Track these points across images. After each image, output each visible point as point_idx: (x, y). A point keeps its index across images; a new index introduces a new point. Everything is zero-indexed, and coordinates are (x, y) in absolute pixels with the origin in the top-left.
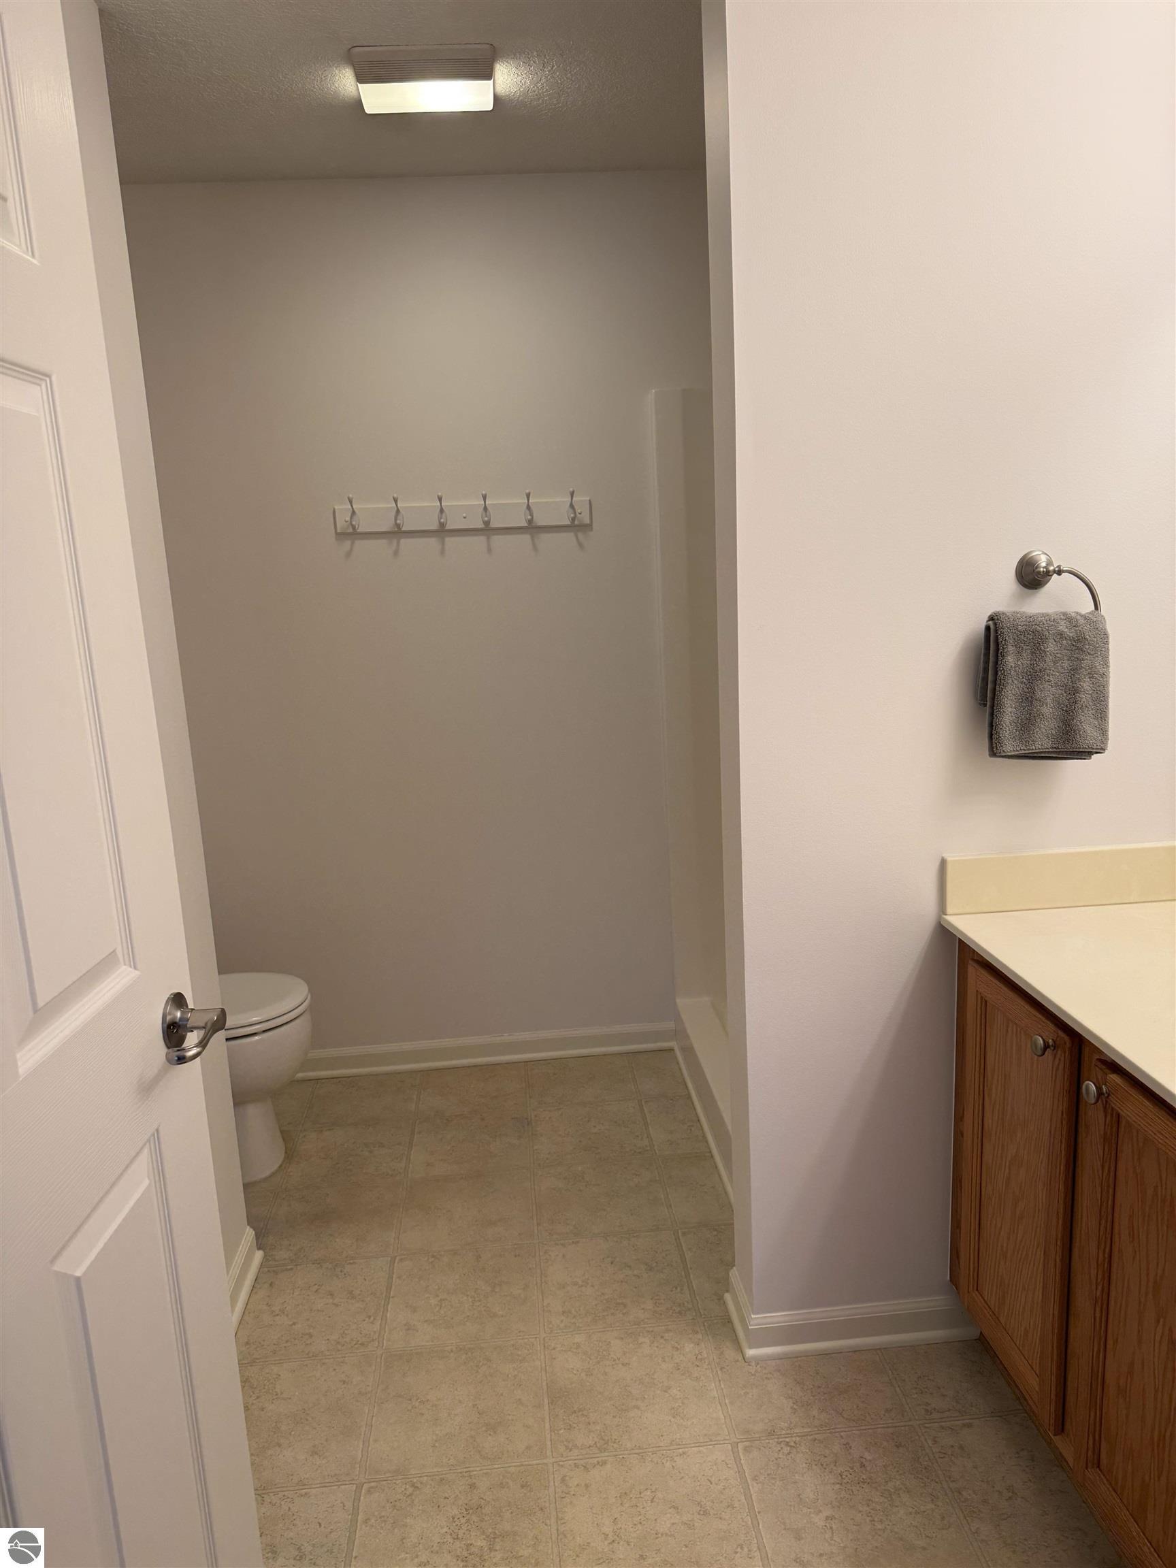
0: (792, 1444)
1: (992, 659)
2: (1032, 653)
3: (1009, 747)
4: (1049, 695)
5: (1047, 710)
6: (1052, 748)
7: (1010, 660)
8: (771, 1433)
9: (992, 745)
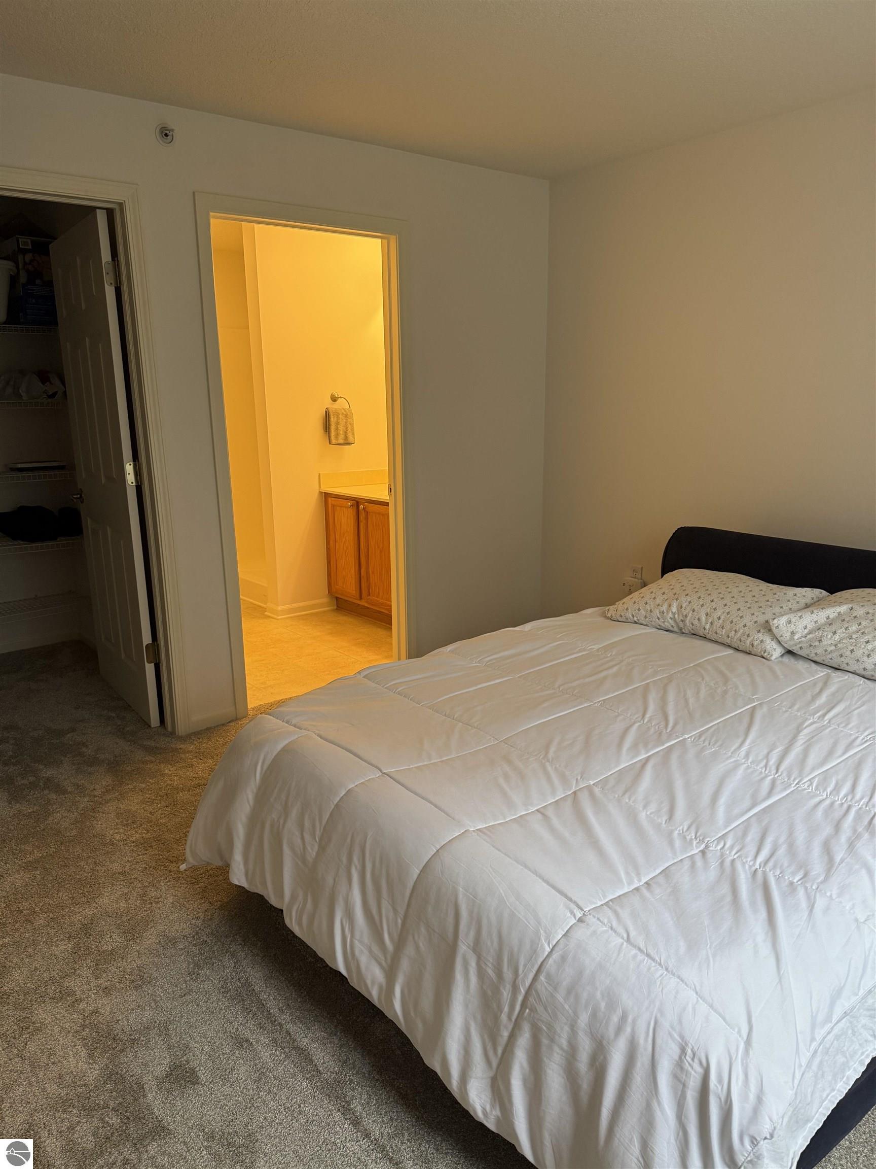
1: (328, 420)
2: (336, 417)
3: (334, 442)
4: (341, 428)
5: (341, 432)
6: (343, 442)
7: (332, 419)
9: (330, 441)
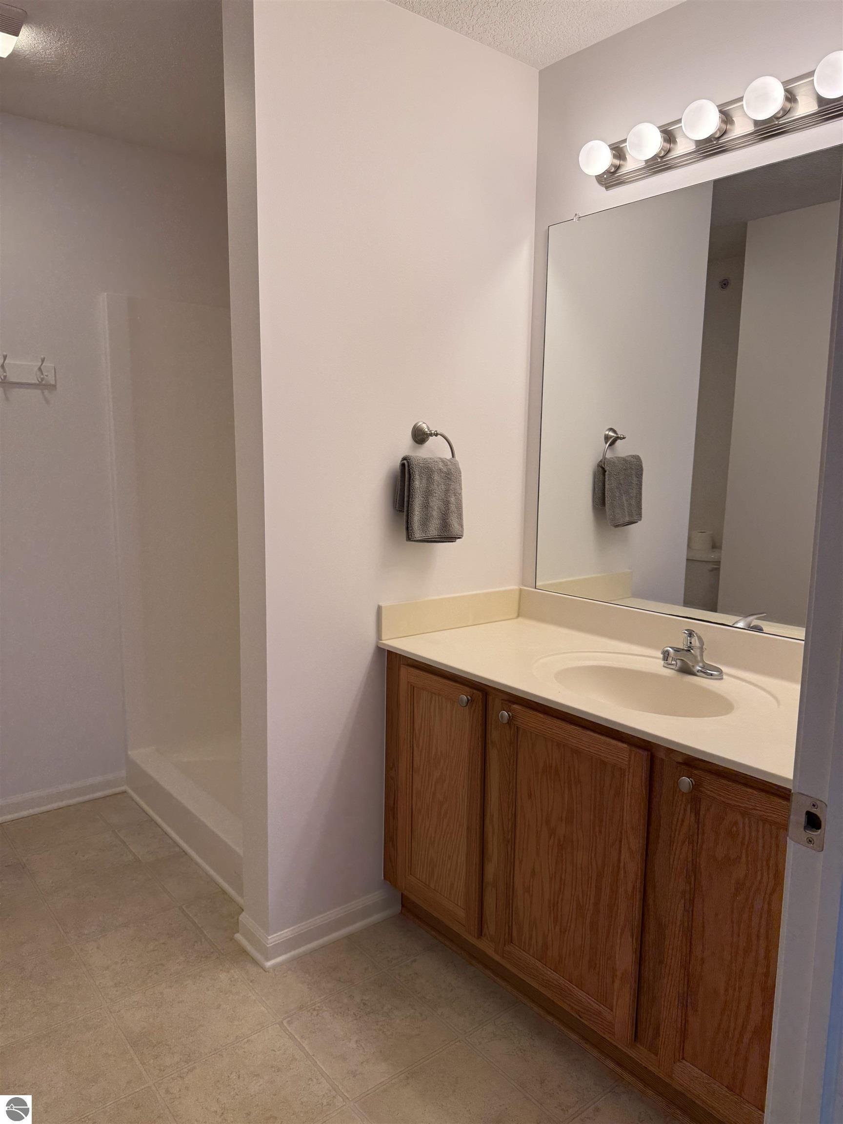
0: (317, 1008)
1: (406, 483)
2: (427, 480)
3: (418, 534)
4: (436, 504)
5: (435, 513)
6: (438, 535)
7: (417, 483)
8: (301, 1008)
9: (408, 534)
